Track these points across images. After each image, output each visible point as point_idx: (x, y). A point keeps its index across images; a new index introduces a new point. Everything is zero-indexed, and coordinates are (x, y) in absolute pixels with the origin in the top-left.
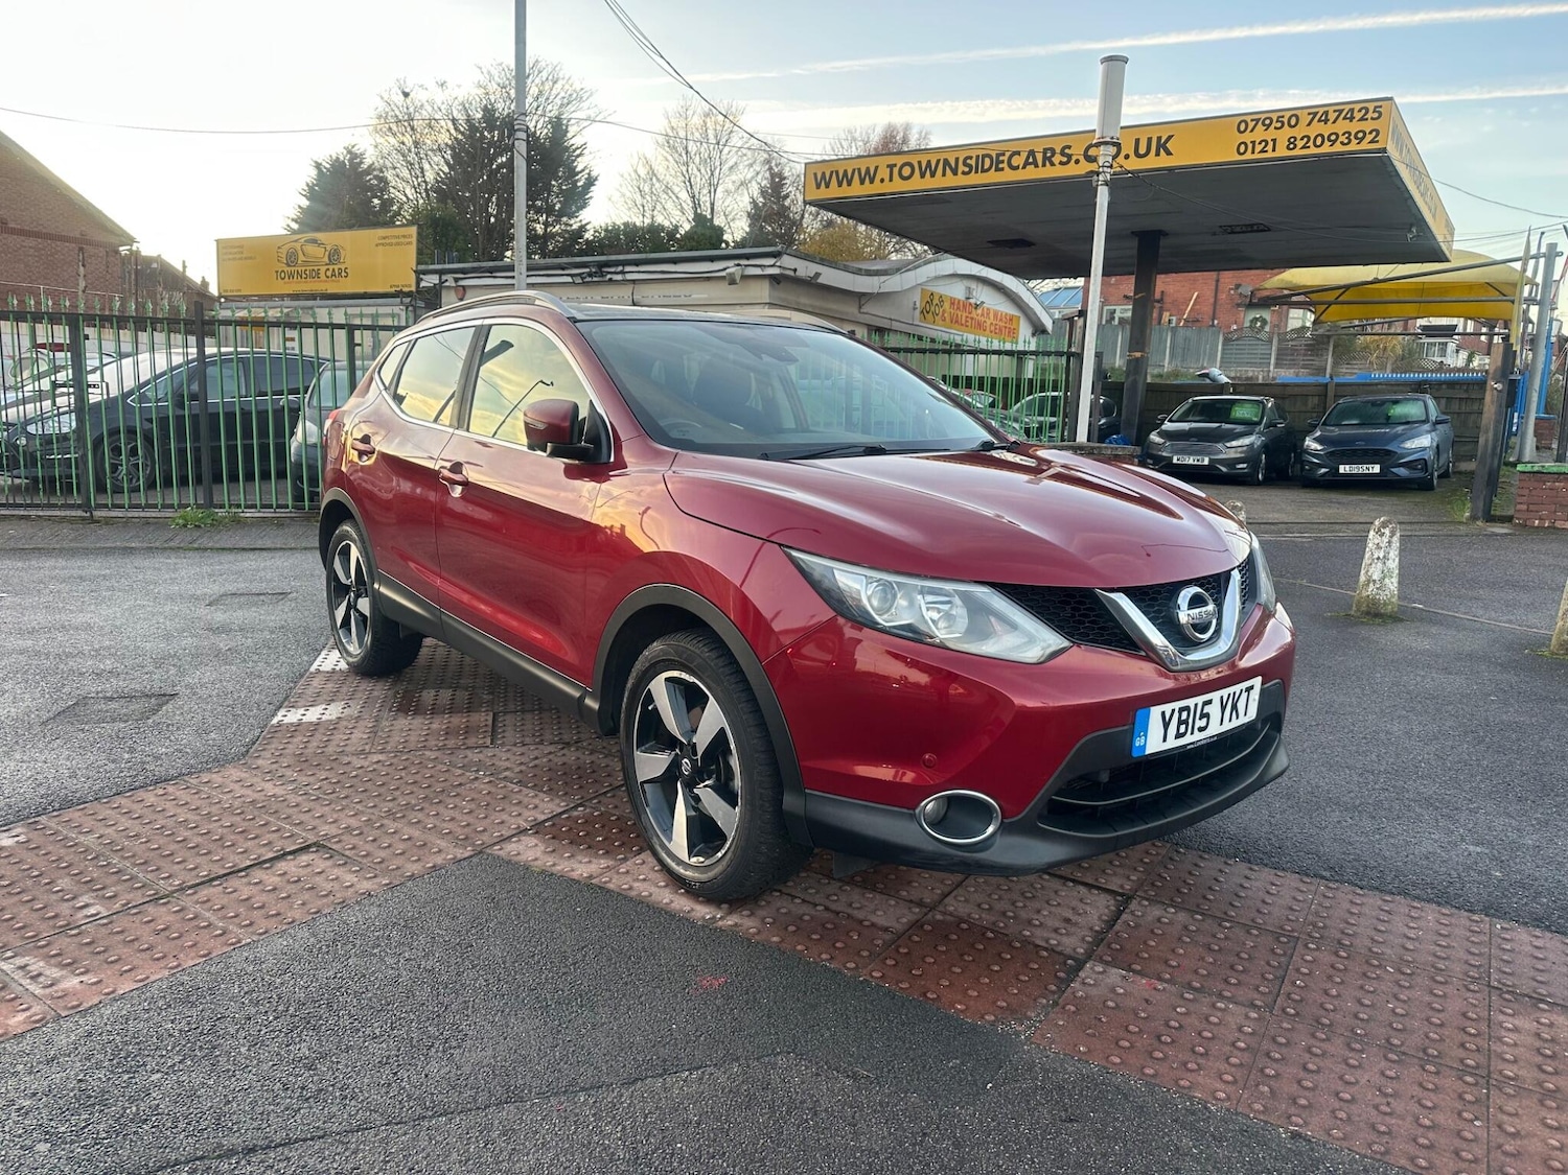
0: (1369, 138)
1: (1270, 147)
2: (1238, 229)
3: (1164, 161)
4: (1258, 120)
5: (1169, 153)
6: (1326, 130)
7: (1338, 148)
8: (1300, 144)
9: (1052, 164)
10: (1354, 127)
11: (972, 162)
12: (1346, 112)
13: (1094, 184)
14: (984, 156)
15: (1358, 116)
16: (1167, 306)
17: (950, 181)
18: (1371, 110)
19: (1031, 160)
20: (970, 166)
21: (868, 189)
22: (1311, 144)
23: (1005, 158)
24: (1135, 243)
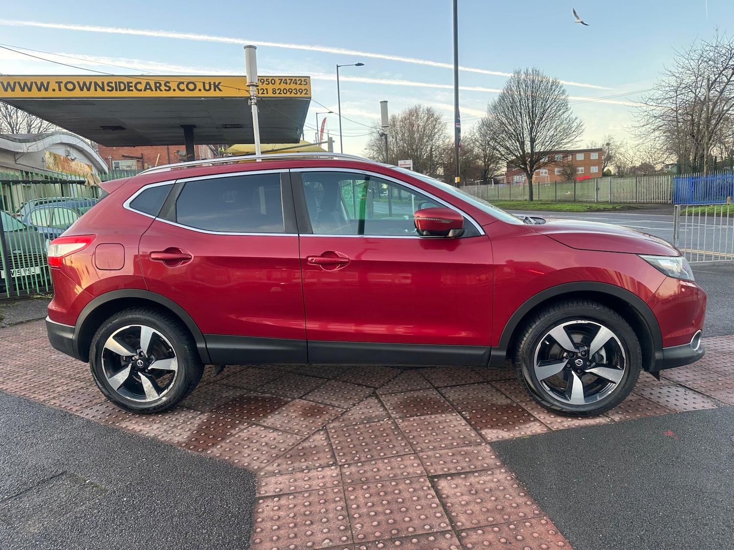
0: (304, 92)
1: (265, 92)
2: (228, 126)
3: (218, 94)
5: (220, 90)
6: (288, 87)
7: (293, 95)
8: (278, 92)
9: (161, 90)
10: (298, 87)
11: (113, 85)
12: (294, 80)
13: (249, 104)
14: (120, 83)
15: (299, 83)
17: (99, 94)
18: (303, 81)
19: (148, 87)
20: (112, 87)
21: (43, 94)
22: (282, 92)
23: (133, 85)
24: (182, 131)
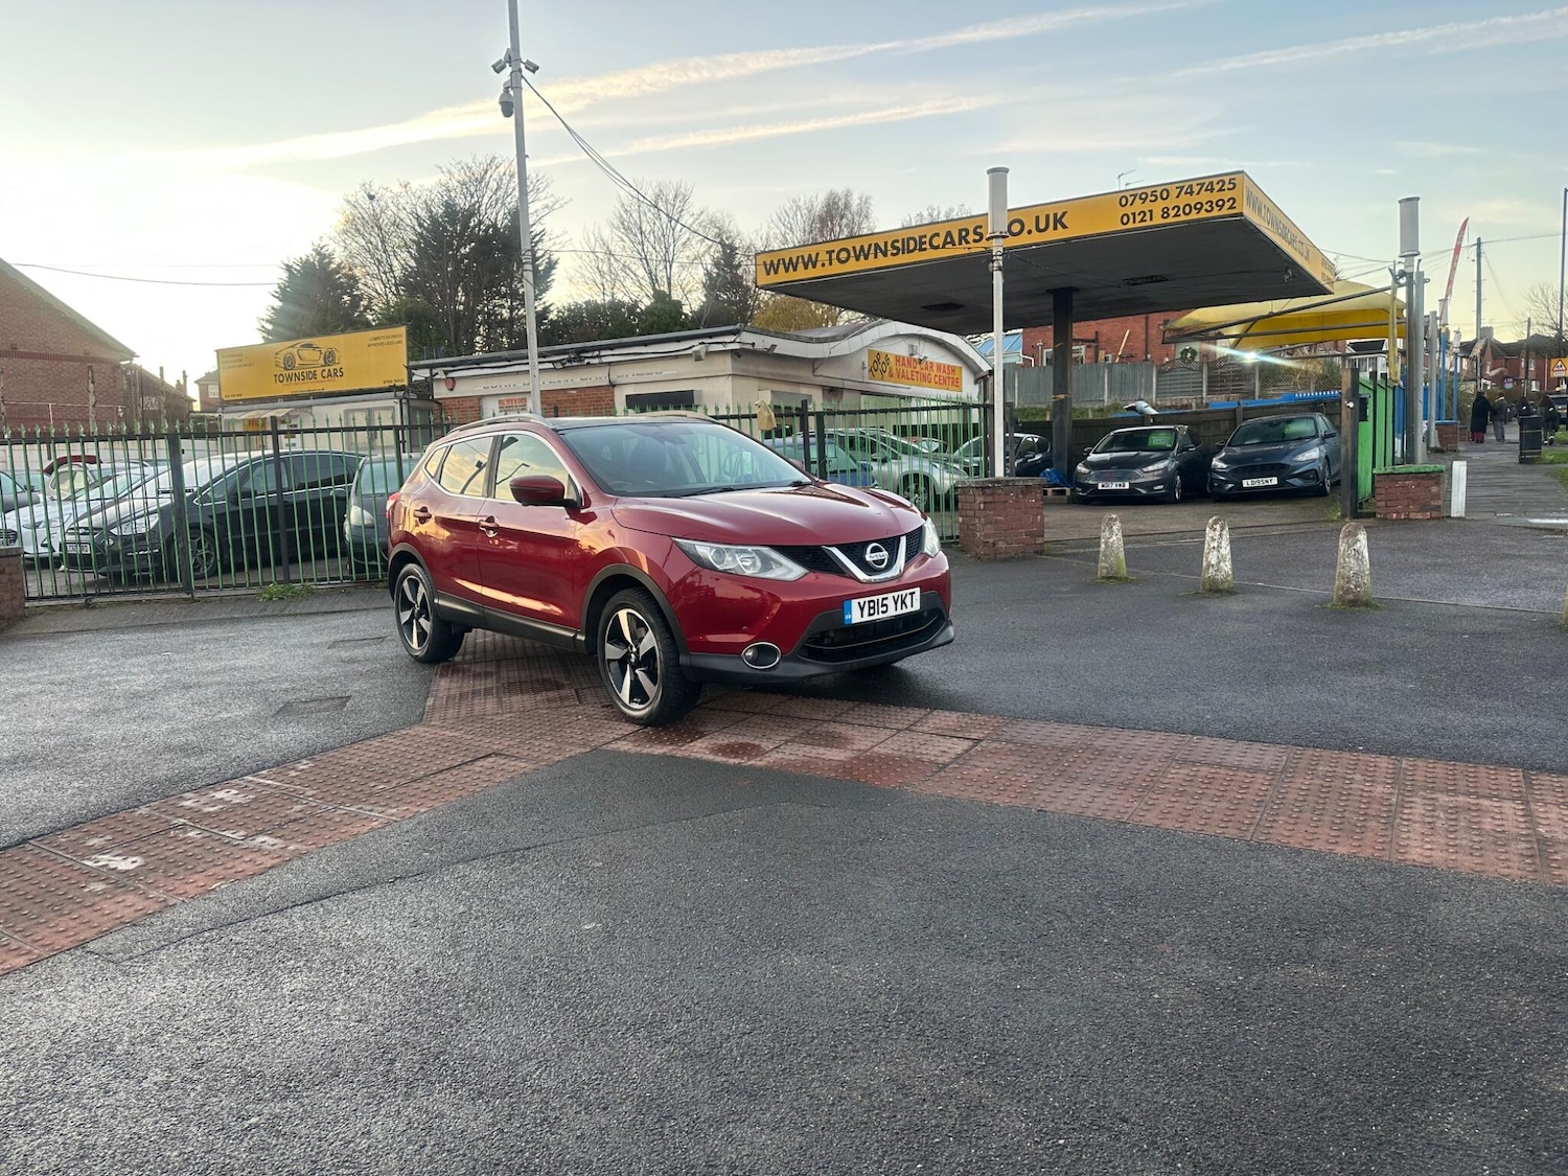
0: (1228, 205)
1: (1148, 217)
2: (1140, 281)
3: (1061, 234)
4: (1135, 196)
5: (1064, 227)
6: (1193, 200)
7: (1203, 215)
8: (1172, 213)
9: (968, 242)
10: (1215, 197)
11: (899, 245)
12: (1207, 184)
13: (991, 270)
14: (909, 239)
15: (1217, 187)
16: (1102, 345)
17: (882, 261)
18: (1227, 182)
19: (949, 240)
20: (897, 248)
21: (811, 273)
22: (1181, 212)
23: (927, 240)
24: (1050, 299)
